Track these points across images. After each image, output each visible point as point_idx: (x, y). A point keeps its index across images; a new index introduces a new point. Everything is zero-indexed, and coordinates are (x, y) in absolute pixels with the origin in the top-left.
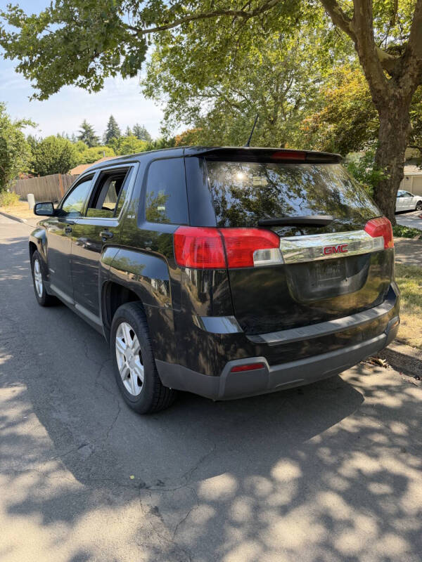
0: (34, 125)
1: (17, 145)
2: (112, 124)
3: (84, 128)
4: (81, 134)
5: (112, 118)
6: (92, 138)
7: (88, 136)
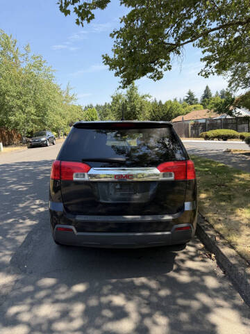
0: (150, 97)
1: (141, 108)
2: (207, 91)
3: (189, 94)
4: (186, 98)
5: (207, 87)
6: (193, 99)
7: (190, 99)
